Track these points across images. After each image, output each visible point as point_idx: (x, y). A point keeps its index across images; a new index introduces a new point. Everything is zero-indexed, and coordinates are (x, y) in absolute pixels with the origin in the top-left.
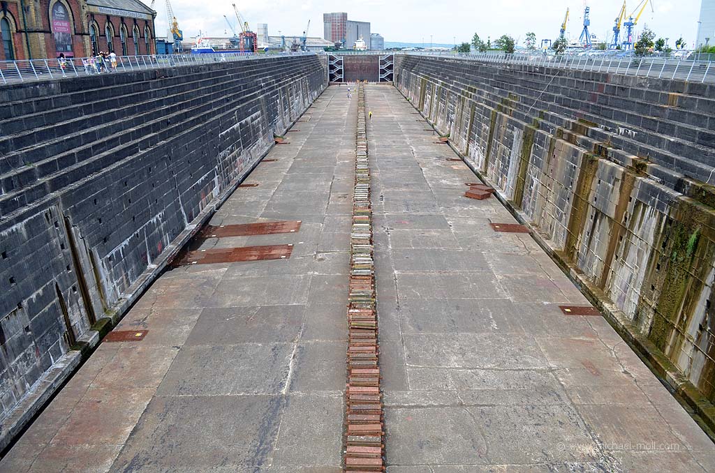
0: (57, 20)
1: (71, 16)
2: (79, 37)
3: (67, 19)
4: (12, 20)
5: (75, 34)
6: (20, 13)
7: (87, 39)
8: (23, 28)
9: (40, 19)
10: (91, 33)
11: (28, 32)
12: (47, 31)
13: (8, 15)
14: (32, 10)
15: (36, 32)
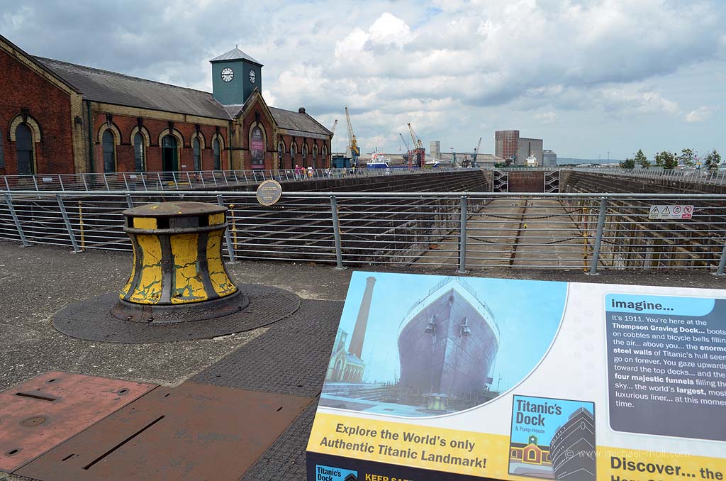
0: (254, 141)
1: (265, 137)
2: (269, 153)
3: (262, 139)
4: (222, 141)
5: (267, 151)
6: (229, 135)
7: (275, 155)
8: (229, 146)
9: (242, 140)
10: (279, 150)
11: (232, 149)
12: (246, 149)
13: (220, 136)
14: (237, 133)
15: (238, 149)
